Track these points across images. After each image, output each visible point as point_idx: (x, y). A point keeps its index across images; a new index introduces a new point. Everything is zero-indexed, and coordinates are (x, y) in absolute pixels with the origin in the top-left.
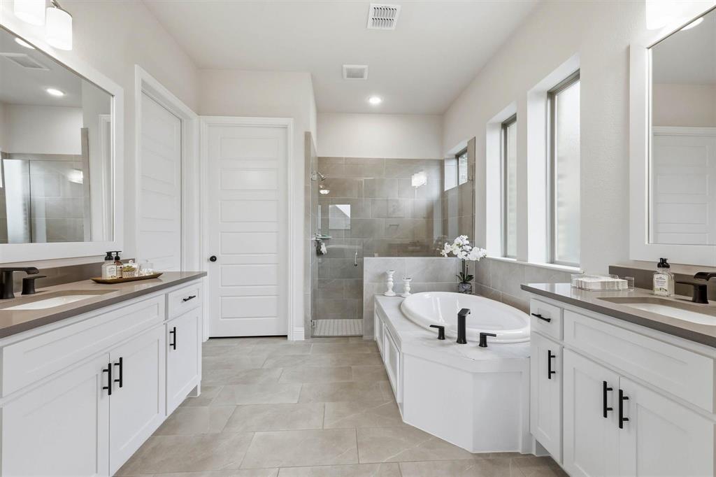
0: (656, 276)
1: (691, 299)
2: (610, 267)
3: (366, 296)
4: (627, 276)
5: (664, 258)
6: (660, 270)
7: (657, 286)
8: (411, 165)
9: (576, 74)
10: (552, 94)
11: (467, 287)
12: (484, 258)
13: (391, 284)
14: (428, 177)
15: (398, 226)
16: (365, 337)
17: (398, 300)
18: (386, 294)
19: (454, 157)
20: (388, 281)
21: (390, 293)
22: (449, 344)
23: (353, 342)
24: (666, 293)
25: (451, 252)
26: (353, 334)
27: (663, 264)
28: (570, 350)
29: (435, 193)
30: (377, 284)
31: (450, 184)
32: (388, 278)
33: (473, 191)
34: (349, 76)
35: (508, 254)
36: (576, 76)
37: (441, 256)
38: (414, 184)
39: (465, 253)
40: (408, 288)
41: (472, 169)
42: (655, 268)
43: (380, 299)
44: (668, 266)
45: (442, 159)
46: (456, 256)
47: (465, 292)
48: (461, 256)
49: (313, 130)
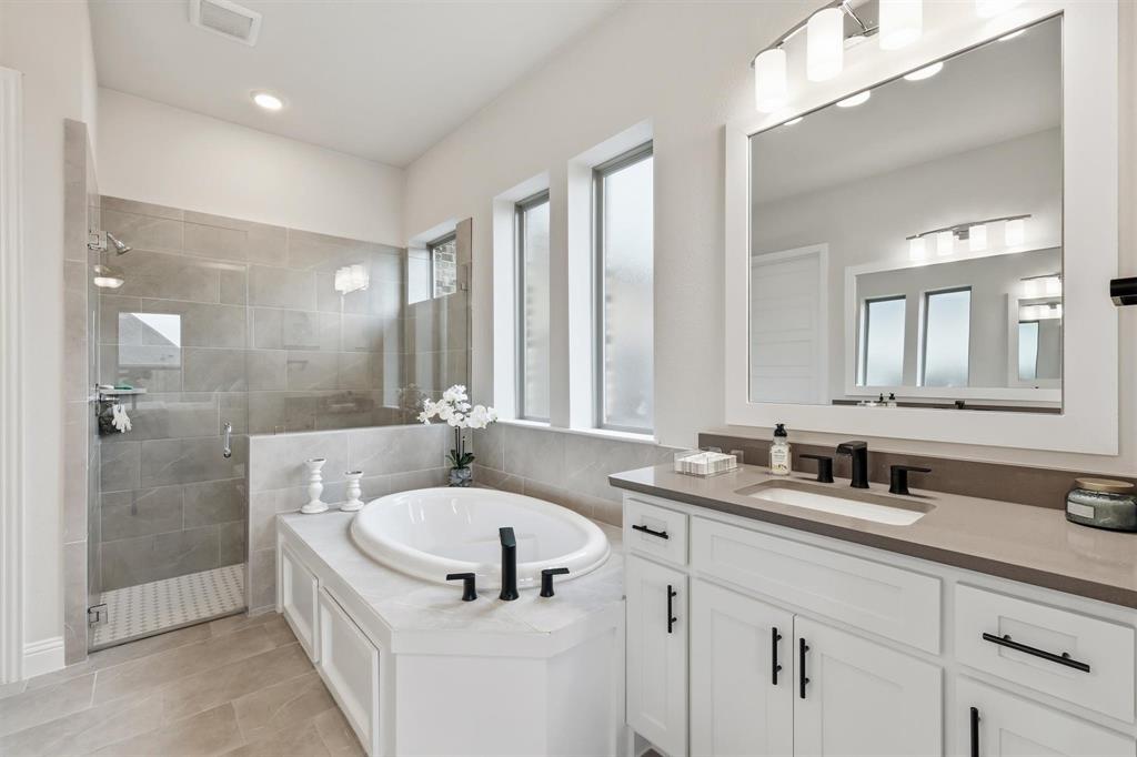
0: (774, 449)
1: (816, 476)
2: (700, 435)
3: (256, 522)
4: (732, 449)
5: (780, 423)
6: (777, 440)
7: (775, 462)
8: (342, 250)
9: (647, 146)
10: (599, 173)
11: (465, 474)
12: (493, 424)
13: (318, 487)
14: (371, 276)
15: (305, 362)
16: (254, 613)
17: (342, 518)
18: (307, 509)
19: (425, 246)
20: (309, 483)
21: (317, 506)
22: (489, 610)
23: (221, 632)
24: (786, 472)
25: (437, 415)
26: (218, 611)
27: (780, 431)
28: (700, 579)
29: (388, 306)
30: (282, 492)
31: (418, 293)
32: (311, 475)
33: (468, 310)
34: (206, 22)
35: (526, 414)
36: (645, 150)
37: (419, 422)
38: (339, 286)
39: (460, 416)
40: (357, 492)
41: (465, 271)
42: (771, 437)
43: (293, 522)
44: (785, 435)
45: (404, 247)
46: (445, 421)
47: (462, 484)
48: (454, 420)
49: (87, 115)
